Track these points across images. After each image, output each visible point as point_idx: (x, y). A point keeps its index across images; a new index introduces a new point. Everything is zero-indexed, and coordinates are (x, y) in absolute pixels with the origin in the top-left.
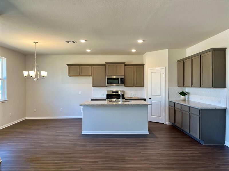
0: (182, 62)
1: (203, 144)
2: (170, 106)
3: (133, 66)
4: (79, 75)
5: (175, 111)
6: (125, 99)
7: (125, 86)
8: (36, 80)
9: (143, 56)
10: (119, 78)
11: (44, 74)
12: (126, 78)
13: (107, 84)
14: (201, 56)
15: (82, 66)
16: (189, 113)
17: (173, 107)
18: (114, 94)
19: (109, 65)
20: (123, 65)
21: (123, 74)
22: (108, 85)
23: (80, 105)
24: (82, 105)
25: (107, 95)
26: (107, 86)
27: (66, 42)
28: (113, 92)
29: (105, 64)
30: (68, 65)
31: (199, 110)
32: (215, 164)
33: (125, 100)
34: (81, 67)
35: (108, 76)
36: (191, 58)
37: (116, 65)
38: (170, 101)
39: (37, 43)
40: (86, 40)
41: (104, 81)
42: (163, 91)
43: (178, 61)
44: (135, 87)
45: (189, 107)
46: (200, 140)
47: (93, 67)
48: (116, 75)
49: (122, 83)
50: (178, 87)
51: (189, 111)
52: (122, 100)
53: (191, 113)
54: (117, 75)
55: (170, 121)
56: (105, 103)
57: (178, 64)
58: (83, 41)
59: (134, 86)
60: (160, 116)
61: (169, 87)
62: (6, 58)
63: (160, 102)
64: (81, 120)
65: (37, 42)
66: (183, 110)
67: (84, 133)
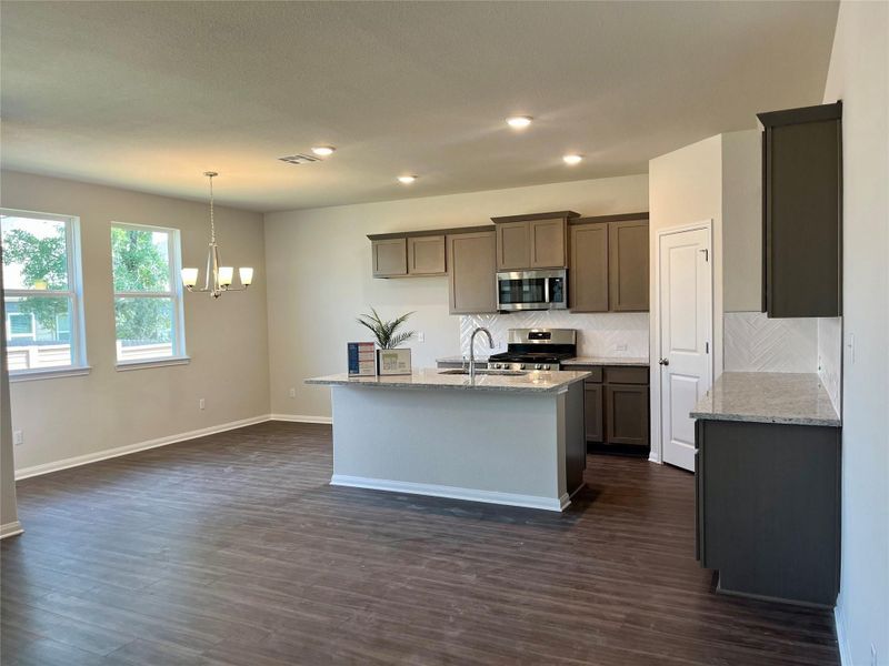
4: (408, 272)
7: (572, 309)
10: (543, 280)
13: (501, 302)
15: (415, 239)
18: (536, 341)
20: (560, 222)
21: (560, 261)
25: (509, 345)
27: (284, 160)
28: (533, 336)
29: (491, 223)
30: (370, 237)
37: (533, 223)
39: (216, 174)
40: (333, 149)
44: (617, 311)
47: (451, 238)
48: (533, 265)
49: (556, 297)
54: (536, 265)
58: (323, 152)
59: (609, 309)
61: (725, 312)
62: (178, 231)
63: (696, 380)
65: (212, 170)
67: (336, 480)
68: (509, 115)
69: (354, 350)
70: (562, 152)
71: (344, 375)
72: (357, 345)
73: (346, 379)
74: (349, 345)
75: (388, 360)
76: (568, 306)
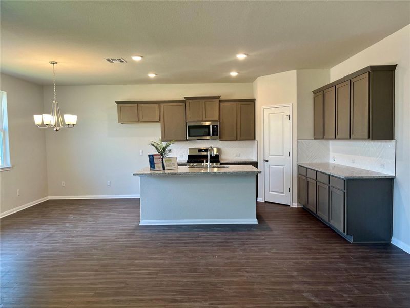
0: (321, 94)
1: (351, 241)
2: (299, 174)
3: (234, 103)
4: (139, 121)
5: (307, 182)
6: (219, 162)
7: (221, 139)
8: (57, 131)
9: (254, 83)
10: (210, 126)
11: (71, 119)
12: (222, 124)
13: (189, 136)
14: (351, 81)
15: (142, 105)
16: (329, 187)
17: (304, 176)
18: (202, 153)
19: (190, 101)
20: (217, 100)
21: (216, 118)
22: (190, 138)
23: (134, 174)
24: (137, 174)
25: (189, 156)
26: (188, 140)
27: (108, 60)
28: (200, 151)
29: (184, 99)
30: (117, 102)
31: (345, 181)
32: (366, 277)
33: (221, 164)
34: (140, 105)
35: (189, 121)
36: (335, 85)
37: (204, 100)
38: (299, 166)
39: (56, 63)
40: (142, 57)
41: (182, 130)
42: (288, 148)
43: (315, 92)
44: (240, 140)
45: (329, 176)
46: (345, 234)
47: (162, 105)
48: (204, 119)
49: (215, 133)
50: (315, 139)
51: (329, 184)
52: (210, 164)
53: (332, 187)
54: (206, 119)
55: (299, 202)
56: (185, 169)
57: (314, 98)
58: (137, 59)
59: (236, 139)
60: (283, 193)
61: (298, 140)
63: (283, 167)
64: (137, 201)
65: (56, 61)
66: (319, 182)
67: (143, 223)
68: (237, 53)
69: (151, 158)
70: (230, 71)
71: (148, 171)
72: (153, 155)
73: (149, 172)
74: (149, 155)
75: (167, 162)
76: (220, 138)
